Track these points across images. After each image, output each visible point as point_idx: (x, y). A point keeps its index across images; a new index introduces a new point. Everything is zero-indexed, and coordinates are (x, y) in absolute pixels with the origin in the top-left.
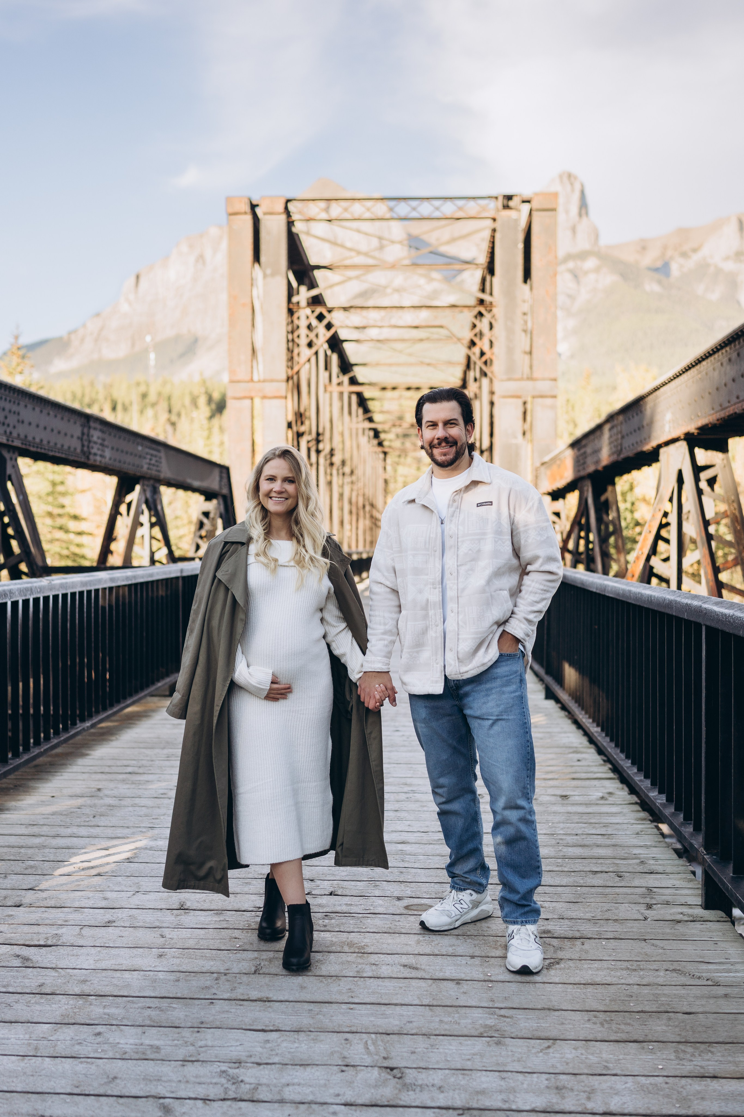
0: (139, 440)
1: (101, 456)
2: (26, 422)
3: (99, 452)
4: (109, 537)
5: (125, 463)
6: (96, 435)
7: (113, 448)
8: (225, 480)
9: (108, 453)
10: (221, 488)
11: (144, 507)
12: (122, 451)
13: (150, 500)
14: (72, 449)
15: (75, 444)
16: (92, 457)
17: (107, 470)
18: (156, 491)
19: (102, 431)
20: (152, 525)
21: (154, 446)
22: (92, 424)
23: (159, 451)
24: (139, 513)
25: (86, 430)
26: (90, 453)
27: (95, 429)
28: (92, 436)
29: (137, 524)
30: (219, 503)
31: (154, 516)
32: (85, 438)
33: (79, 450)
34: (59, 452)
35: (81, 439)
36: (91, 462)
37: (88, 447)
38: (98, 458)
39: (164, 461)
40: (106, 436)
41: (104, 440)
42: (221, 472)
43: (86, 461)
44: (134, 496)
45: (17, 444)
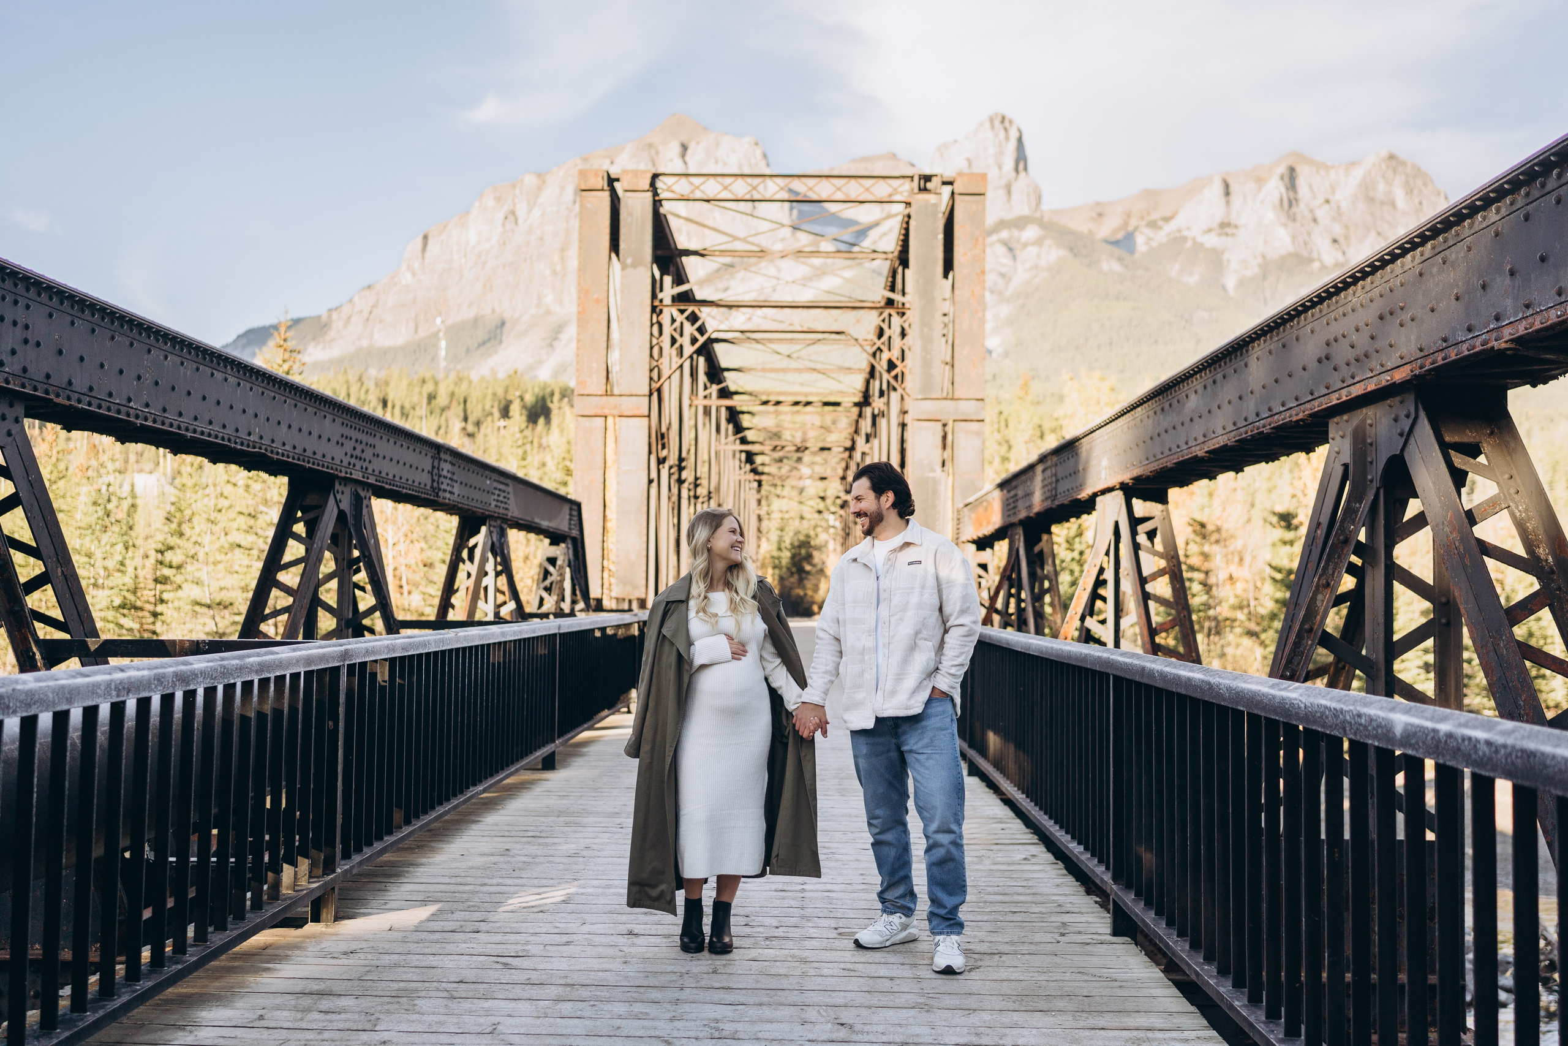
0: (487, 473)
1: (450, 492)
2: (381, 456)
3: (449, 488)
5: (473, 500)
6: (446, 467)
7: (462, 484)
8: (575, 520)
9: (457, 490)
10: (570, 529)
11: (489, 552)
12: (471, 487)
13: (497, 544)
14: (422, 486)
15: (425, 479)
16: (441, 494)
17: (449, 509)
18: (503, 534)
19: (453, 464)
20: (498, 574)
21: (502, 479)
22: (443, 456)
23: (507, 485)
24: (484, 559)
25: (436, 464)
26: (440, 490)
27: (446, 461)
28: (443, 470)
29: (483, 573)
30: (568, 549)
31: (500, 563)
32: (435, 472)
33: (428, 487)
34: (410, 488)
35: (431, 473)
36: (440, 500)
37: (438, 483)
38: (448, 495)
39: (511, 496)
40: (455, 469)
41: (453, 473)
42: (571, 509)
43: (434, 499)
44: (480, 539)
45: (372, 480)
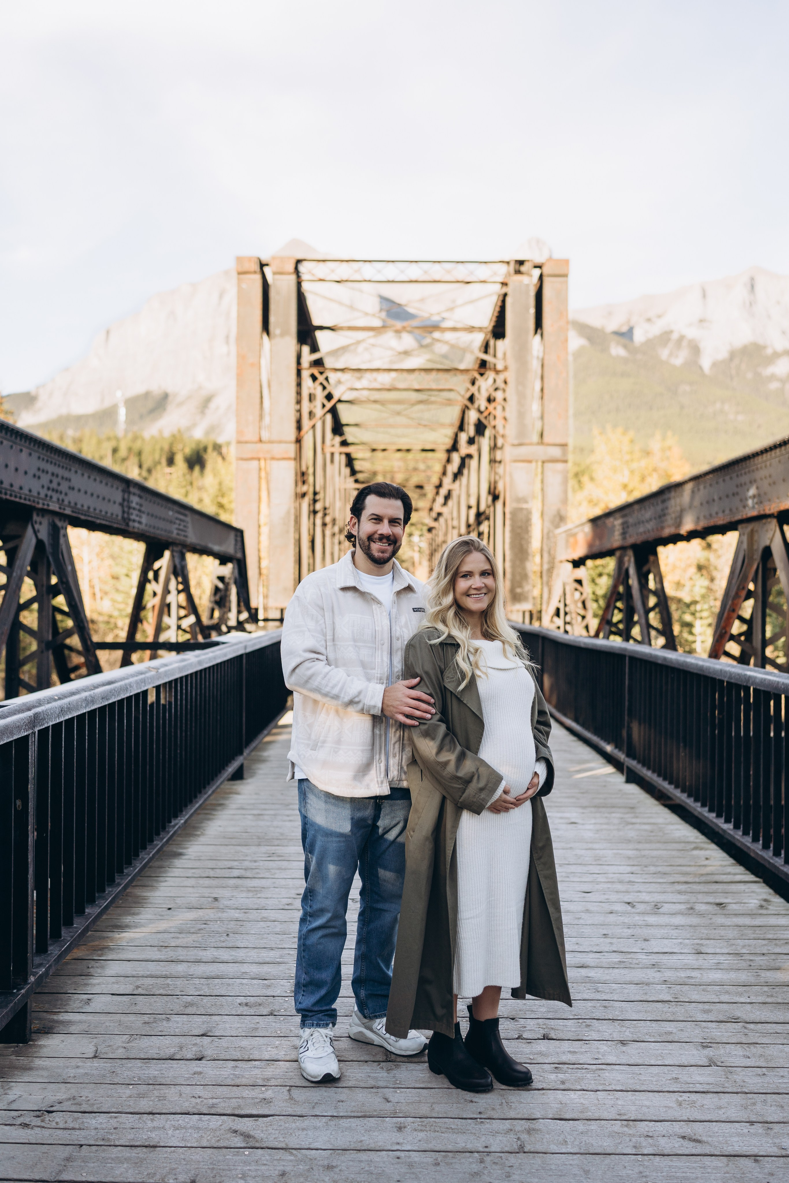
0: (170, 505)
1: (140, 523)
2: (76, 489)
3: (137, 519)
4: (139, 605)
5: (158, 529)
6: (135, 500)
7: (148, 514)
8: (239, 544)
9: (144, 519)
10: (236, 552)
11: (172, 574)
12: (156, 517)
13: (178, 566)
14: (114, 516)
15: (116, 510)
16: (131, 524)
17: (137, 536)
18: (183, 558)
19: (140, 497)
20: (179, 592)
21: (182, 511)
22: (132, 489)
23: (185, 515)
24: (168, 579)
25: (126, 496)
26: (129, 520)
27: (134, 494)
28: (132, 502)
29: (166, 591)
30: (234, 568)
31: (181, 583)
32: (125, 504)
33: (120, 517)
34: (103, 520)
35: (121, 505)
36: (131, 529)
37: (128, 513)
38: (136, 525)
39: (190, 525)
40: (142, 501)
41: (141, 505)
42: (236, 536)
43: (126, 528)
44: (163, 563)
45: (68, 511)
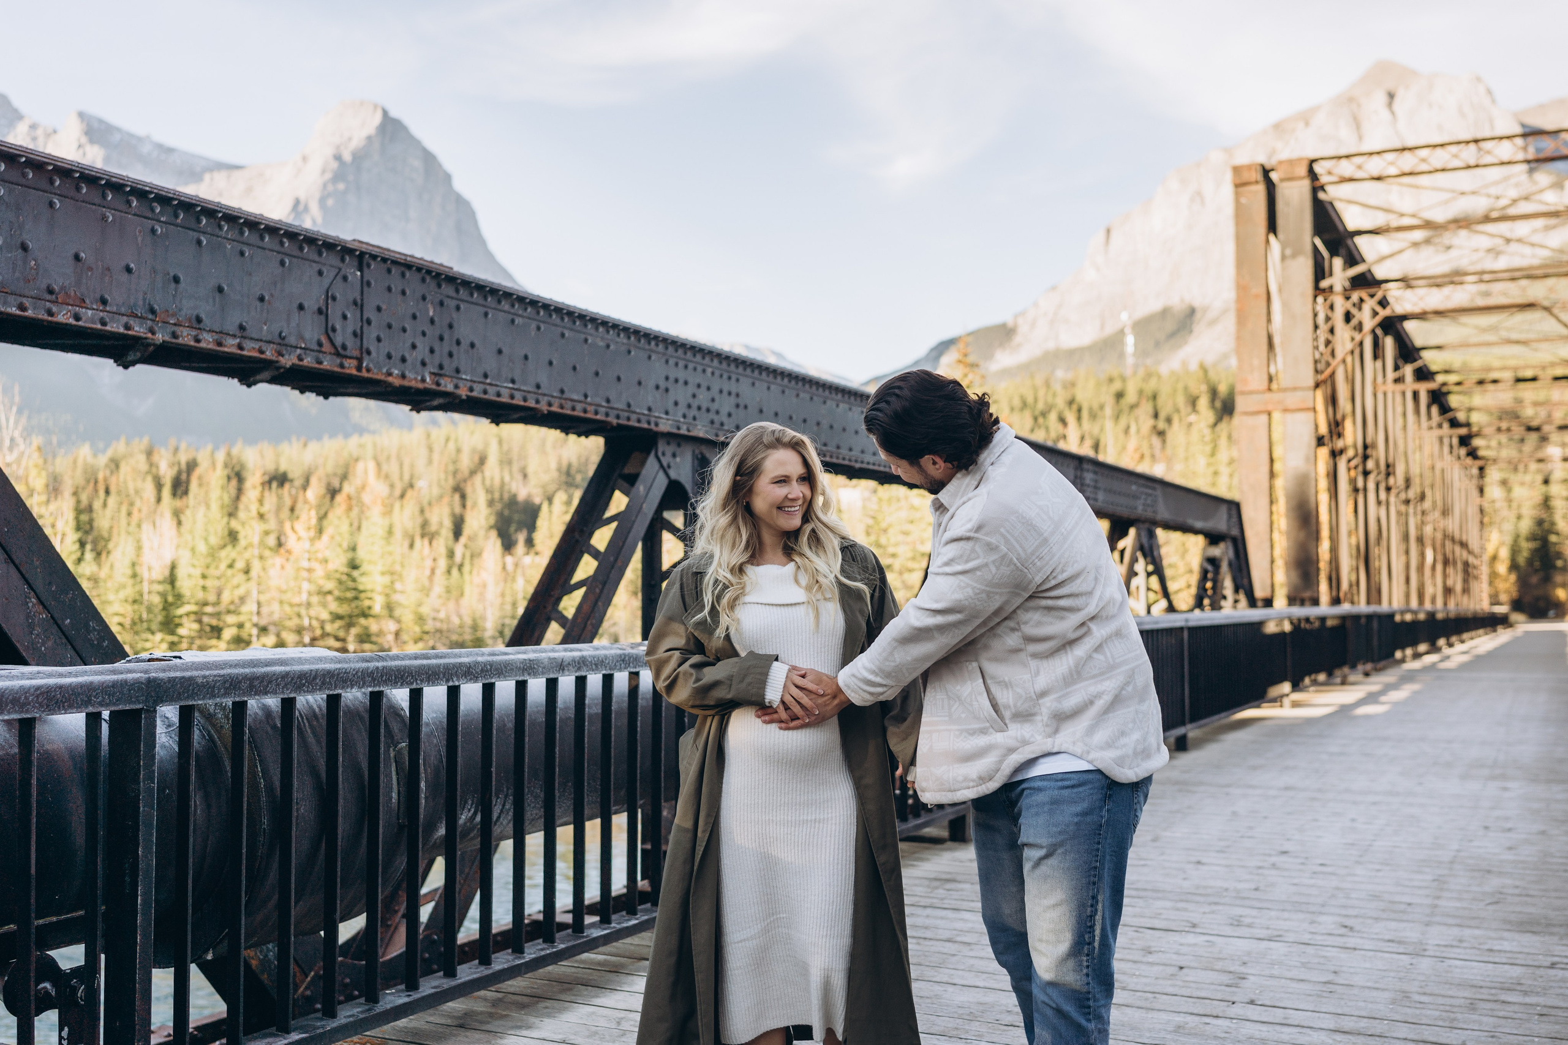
0: (1133, 479)
1: (1095, 500)
5: (1118, 505)
6: (1089, 476)
7: (1105, 490)
8: (1235, 519)
9: (1101, 496)
10: (1230, 529)
11: (1139, 554)
12: (1116, 493)
13: (1146, 545)
18: (1152, 535)
19: (1095, 473)
20: (1149, 574)
21: (1150, 484)
22: (1083, 466)
23: (1154, 489)
24: (1134, 560)
25: (1075, 473)
27: (1088, 471)
28: (1085, 479)
29: (1131, 574)
30: (1227, 548)
31: (1150, 563)
39: (1160, 501)
40: (1098, 477)
41: (1096, 481)
42: (1229, 510)
44: (1128, 542)
